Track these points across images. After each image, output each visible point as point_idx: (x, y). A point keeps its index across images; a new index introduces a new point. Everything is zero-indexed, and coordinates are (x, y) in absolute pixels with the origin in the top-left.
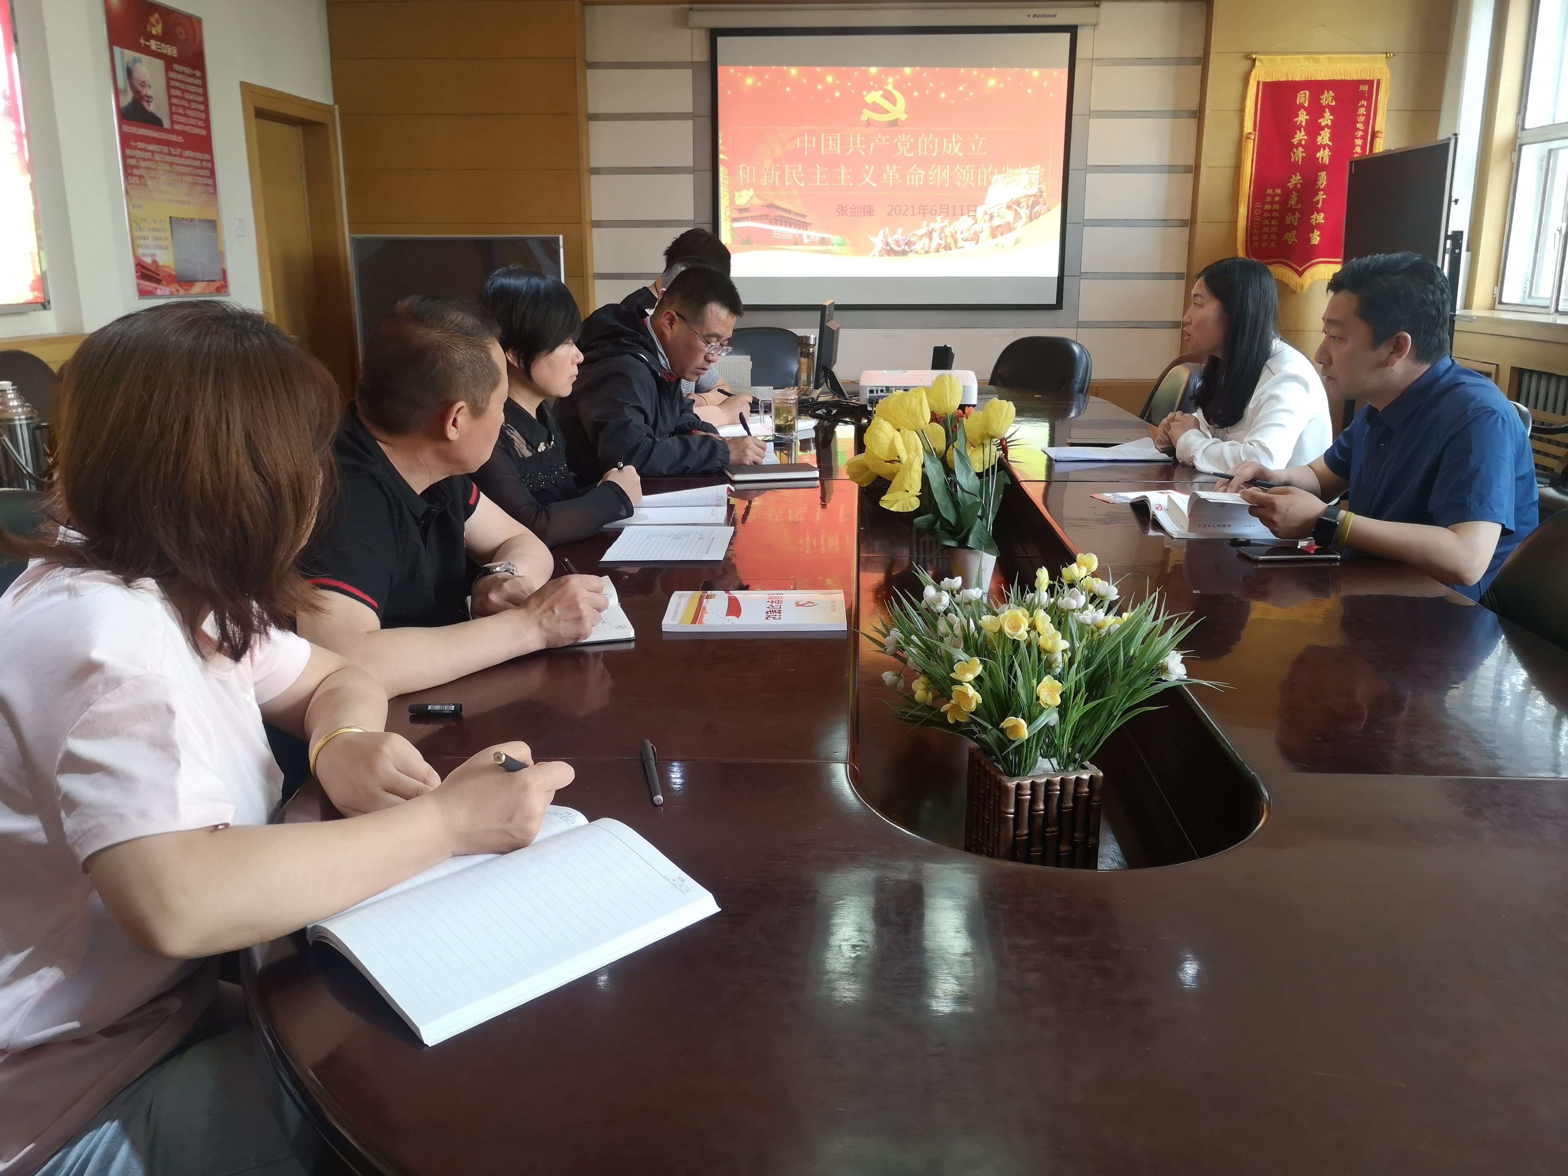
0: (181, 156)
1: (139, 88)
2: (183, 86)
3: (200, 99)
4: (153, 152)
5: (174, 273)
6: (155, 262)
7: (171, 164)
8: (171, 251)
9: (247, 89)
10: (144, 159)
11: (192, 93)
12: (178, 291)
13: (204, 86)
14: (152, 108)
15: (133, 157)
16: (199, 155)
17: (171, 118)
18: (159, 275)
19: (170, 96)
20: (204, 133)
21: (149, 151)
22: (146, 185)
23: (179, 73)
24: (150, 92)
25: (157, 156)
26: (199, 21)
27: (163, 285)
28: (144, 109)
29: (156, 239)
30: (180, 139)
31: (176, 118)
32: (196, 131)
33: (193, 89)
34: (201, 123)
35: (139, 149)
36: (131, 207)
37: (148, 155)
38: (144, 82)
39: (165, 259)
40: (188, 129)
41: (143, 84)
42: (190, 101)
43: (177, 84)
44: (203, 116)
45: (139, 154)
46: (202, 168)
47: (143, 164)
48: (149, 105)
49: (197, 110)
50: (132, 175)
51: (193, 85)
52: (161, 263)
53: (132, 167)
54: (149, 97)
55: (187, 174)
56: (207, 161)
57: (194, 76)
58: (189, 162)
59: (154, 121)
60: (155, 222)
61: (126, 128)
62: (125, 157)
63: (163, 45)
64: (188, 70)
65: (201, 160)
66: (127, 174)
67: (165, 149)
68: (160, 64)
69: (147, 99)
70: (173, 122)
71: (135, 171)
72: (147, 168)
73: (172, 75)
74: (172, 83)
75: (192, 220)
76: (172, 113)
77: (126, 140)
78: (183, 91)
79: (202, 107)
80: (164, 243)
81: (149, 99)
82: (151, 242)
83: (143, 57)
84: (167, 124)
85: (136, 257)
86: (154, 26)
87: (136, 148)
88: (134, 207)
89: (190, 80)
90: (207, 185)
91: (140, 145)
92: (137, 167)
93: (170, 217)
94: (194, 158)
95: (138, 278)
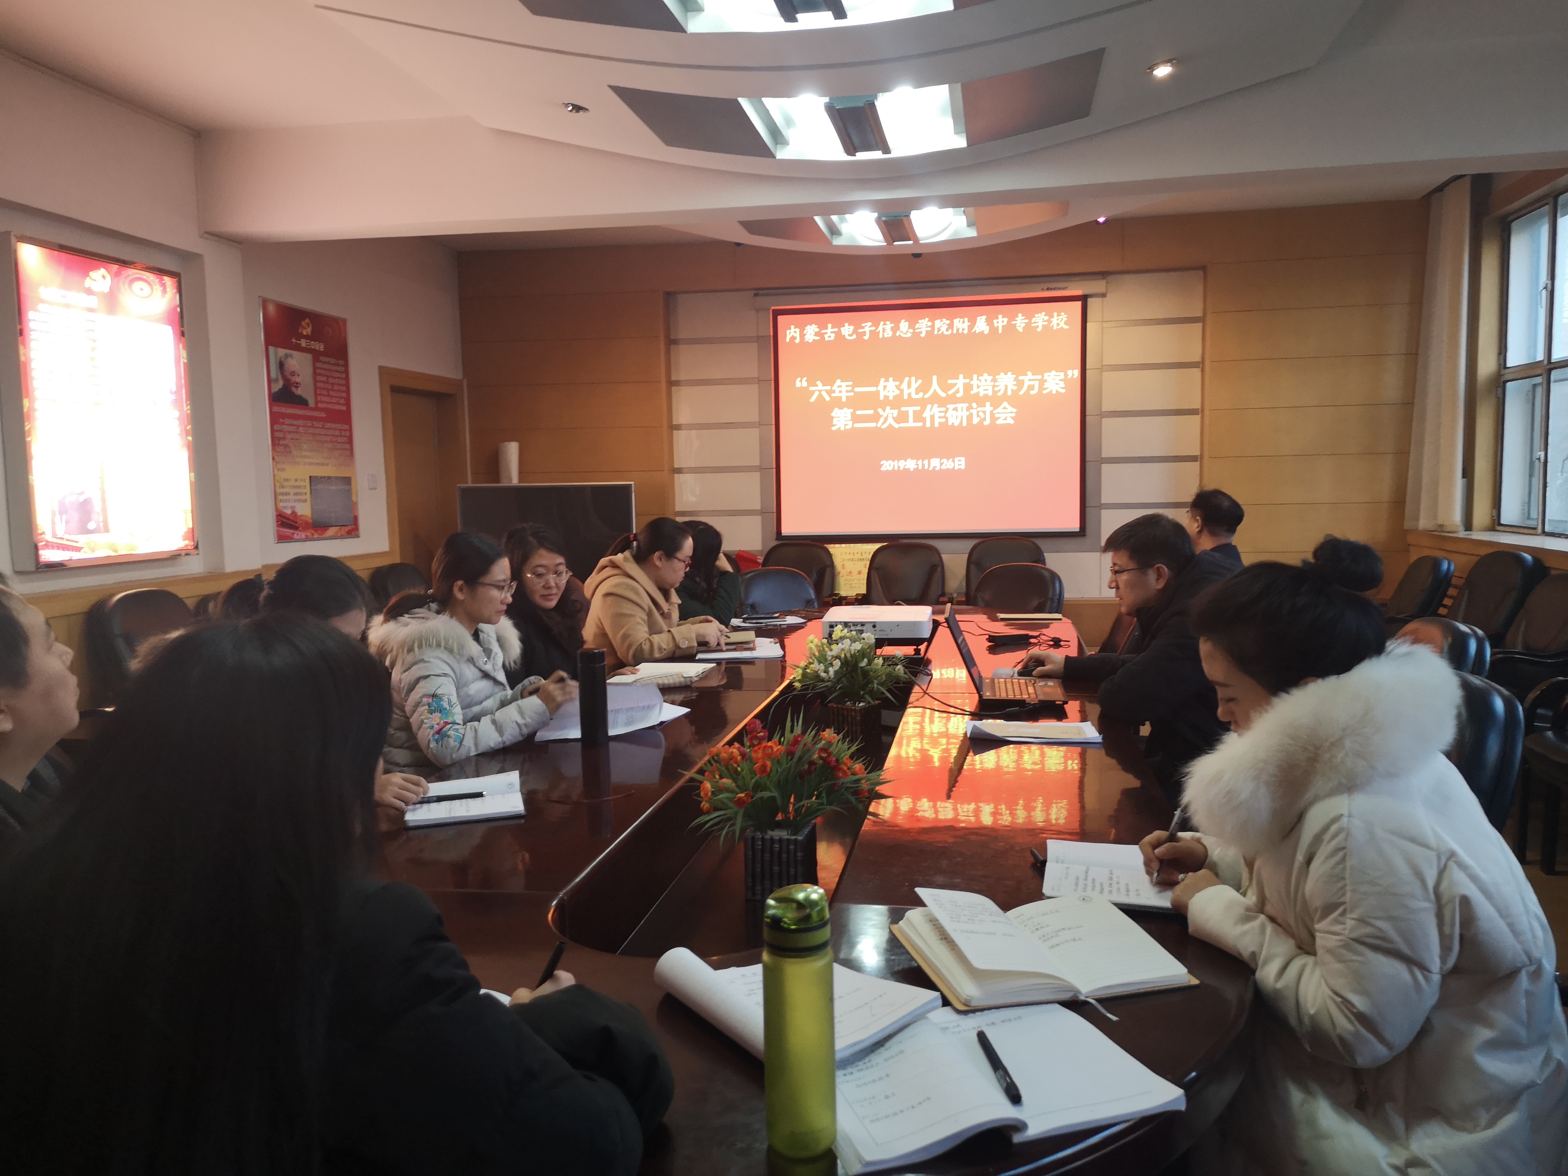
0: (323, 428)
1: (289, 377)
2: (328, 373)
3: (344, 382)
4: (298, 427)
5: (310, 521)
6: (294, 513)
7: (314, 434)
8: (309, 503)
9: (383, 371)
10: (290, 432)
11: (336, 378)
12: (313, 535)
13: (347, 372)
14: (299, 392)
15: (281, 431)
16: (339, 426)
17: (316, 398)
18: (296, 523)
19: (316, 381)
20: (344, 408)
21: (295, 425)
22: (290, 452)
23: (324, 363)
24: (298, 380)
25: (301, 429)
26: (344, 321)
27: (300, 531)
28: (293, 393)
29: (296, 494)
30: (323, 415)
31: (319, 398)
32: (337, 407)
33: (338, 375)
34: (342, 401)
35: (286, 425)
36: (276, 470)
37: (292, 429)
38: (293, 372)
39: (304, 510)
40: (330, 406)
41: (293, 374)
42: (333, 384)
43: (323, 372)
44: (344, 395)
45: (286, 428)
46: (340, 436)
47: (289, 436)
48: (297, 390)
49: (339, 391)
50: (279, 445)
51: (337, 371)
52: (299, 514)
53: (279, 439)
54: (297, 383)
55: (327, 442)
56: (345, 430)
57: (338, 365)
58: (329, 432)
59: (302, 402)
60: (296, 480)
61: (276, 409)
62: (273, 431)
63: (312, 342)
64: (332, 361)
65: (341, 430)
66: (274, 444)
67: (309, 423)
68: (309, 356)
69: (296, 385)
70: (317, 402)
71: (282, 442)
72: (292, 439)
73: (319, 365)
74: (318, 371)
75: (329, 478)
76: (316, 395)
77: (275, 419)
78: (328, 377)
79: (344, 388)
80: (304, 497)
81: (297, 385)
82: (292, 497)
83: (295, 353)
84: (312, 404)
85: (277, 510)
86: (305, 329)
87: (283, 424)
88: (278, 470)
89: (335, 368)
90: (344, 449)
91: (287, 421)
92: (284, 438)
93: (310, 477)
94: (334, 429)
95: (278, 526)
